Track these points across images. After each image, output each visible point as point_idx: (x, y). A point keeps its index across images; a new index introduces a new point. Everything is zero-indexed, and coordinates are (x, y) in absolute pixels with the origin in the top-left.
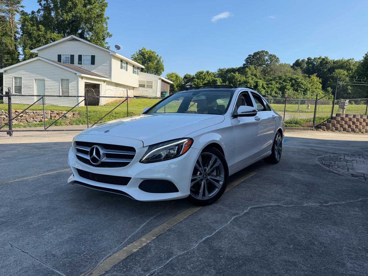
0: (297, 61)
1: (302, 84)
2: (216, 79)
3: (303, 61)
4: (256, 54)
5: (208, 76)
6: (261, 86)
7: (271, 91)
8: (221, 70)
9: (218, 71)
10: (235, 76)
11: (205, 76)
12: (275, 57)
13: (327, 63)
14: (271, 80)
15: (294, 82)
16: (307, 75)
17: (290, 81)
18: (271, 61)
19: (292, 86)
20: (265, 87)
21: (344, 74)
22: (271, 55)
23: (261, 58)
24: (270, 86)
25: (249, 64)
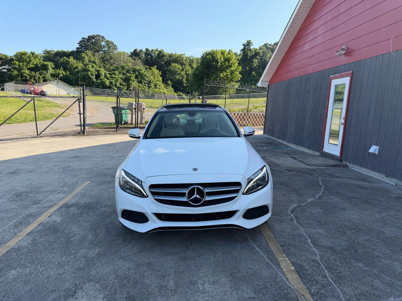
0: (135, 51)
1: (145, 76)
2: (46, 63)
3: (141, 51)
4: (90, 38)
5: (35, 59)
6: (104, 76)
7: (115, 82)
8: (48, 52)
9: (44, 53)
10: (69, 62)
11: (29, 58)
12: (113, 43)
13: (163, 56)
14: (114, 70)
15: (137, 73)
16: (148, 67)
17: (133, 72)
18: (109, 48)
19: (136, 77)
20: (109, 77)
21: (179, 68)
22: (108, 41)
23: (97, 44)
24: (114, 76)
25: (84, 49)
